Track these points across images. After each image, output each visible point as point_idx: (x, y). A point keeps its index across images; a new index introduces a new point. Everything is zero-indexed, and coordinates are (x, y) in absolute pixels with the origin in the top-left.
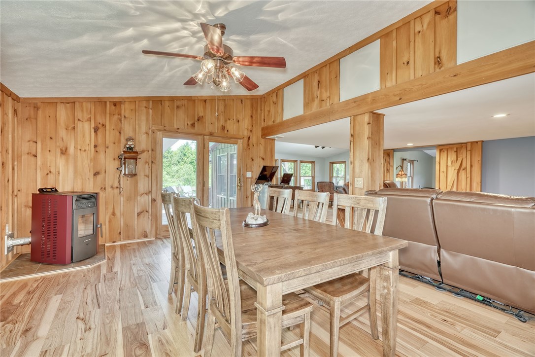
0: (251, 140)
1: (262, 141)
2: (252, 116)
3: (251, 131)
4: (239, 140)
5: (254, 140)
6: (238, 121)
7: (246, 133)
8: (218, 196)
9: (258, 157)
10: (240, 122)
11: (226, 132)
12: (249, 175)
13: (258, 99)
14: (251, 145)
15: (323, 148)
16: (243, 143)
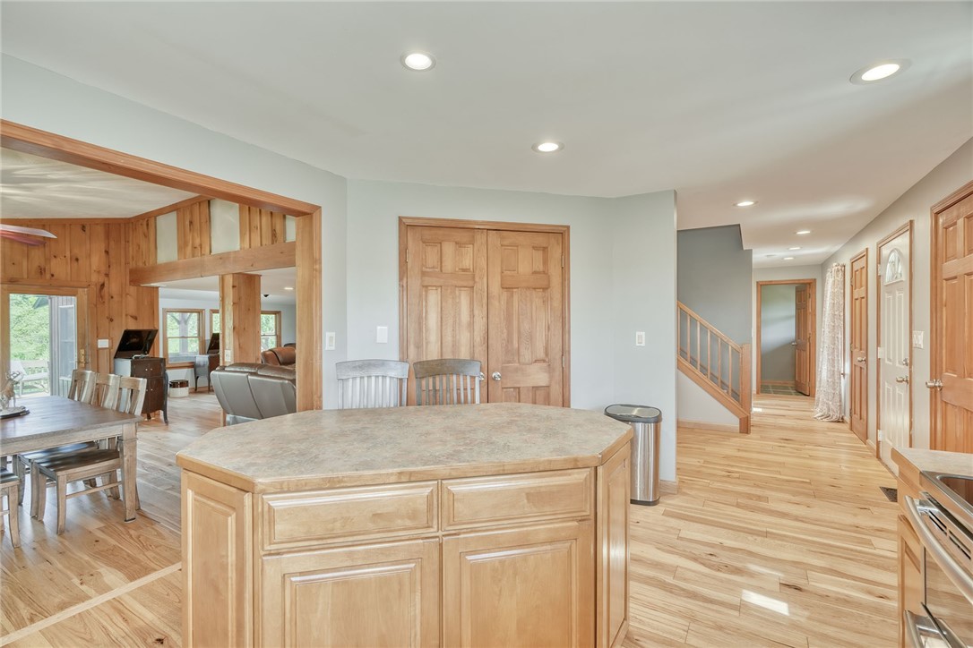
0: (106, 289)
1: (132, 290)
2: (107, 252)
3: (107, 275)
4: (80, 290)
5: (113, 287)
6: (77, 260)
7: (95, 278)
8: (61, 378)
9: (124, 316)
10: (80, 262)
11: (48, 276)
12: (103, 343)
13: (120, 224)
14: (107, 297)
15: (266, 296)
16: (88, 294)
